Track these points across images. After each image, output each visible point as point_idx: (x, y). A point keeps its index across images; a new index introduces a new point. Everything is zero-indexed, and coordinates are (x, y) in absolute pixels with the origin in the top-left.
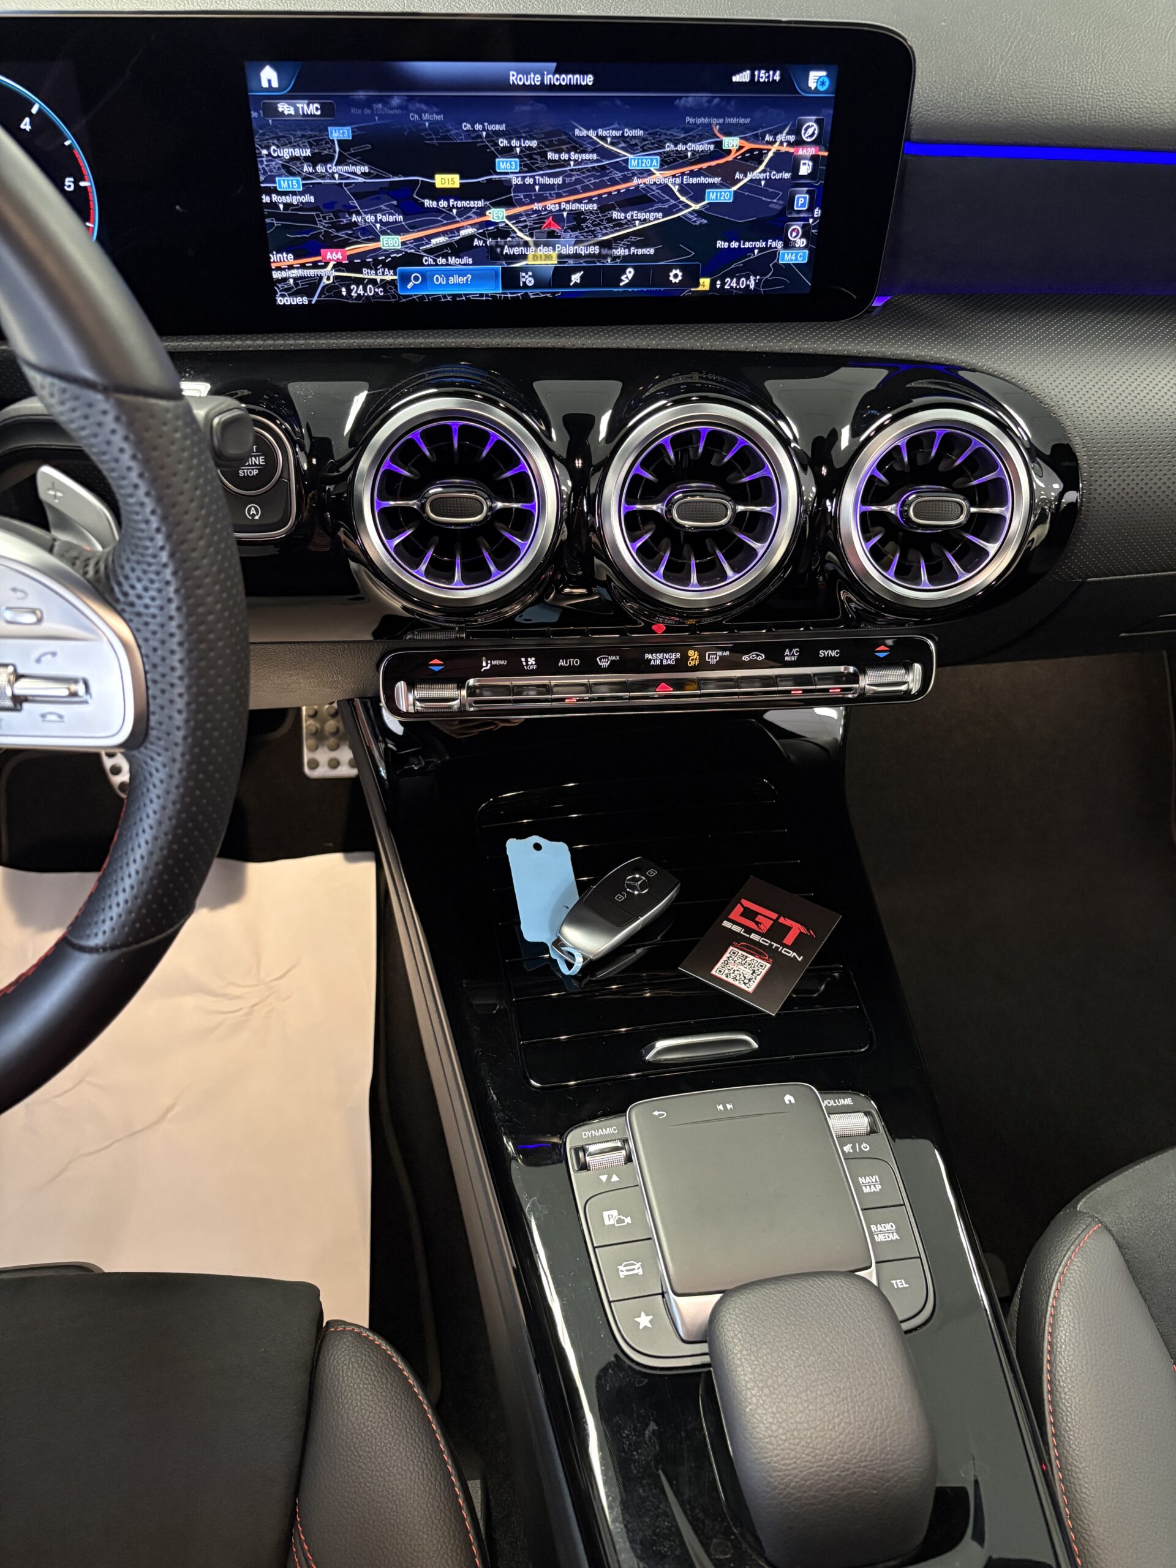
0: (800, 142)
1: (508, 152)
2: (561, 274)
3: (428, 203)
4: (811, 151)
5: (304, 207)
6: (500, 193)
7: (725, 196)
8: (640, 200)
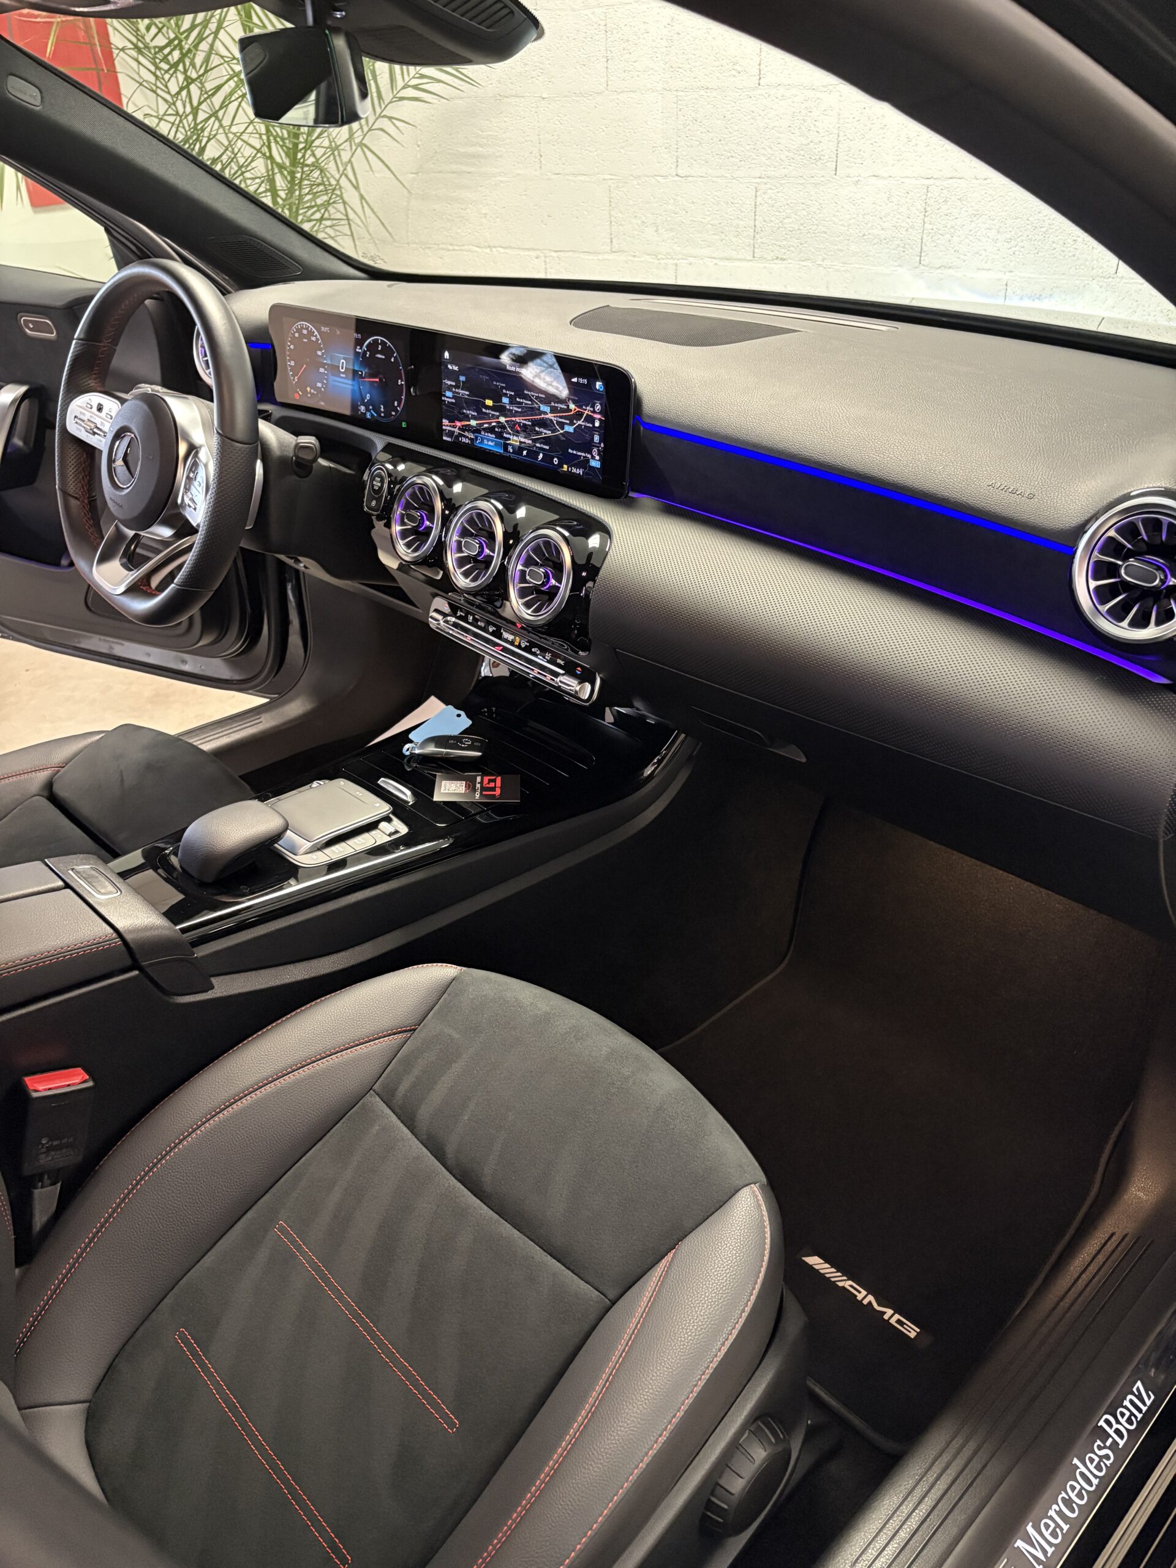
0: (594, 412)
1: (505, 395)
2: (521, 449)
3: (484, 410)
4: (598, 416)
5: (452, 403)
6: (502, 410)
7: (570, 429)
8: (544, 424)
